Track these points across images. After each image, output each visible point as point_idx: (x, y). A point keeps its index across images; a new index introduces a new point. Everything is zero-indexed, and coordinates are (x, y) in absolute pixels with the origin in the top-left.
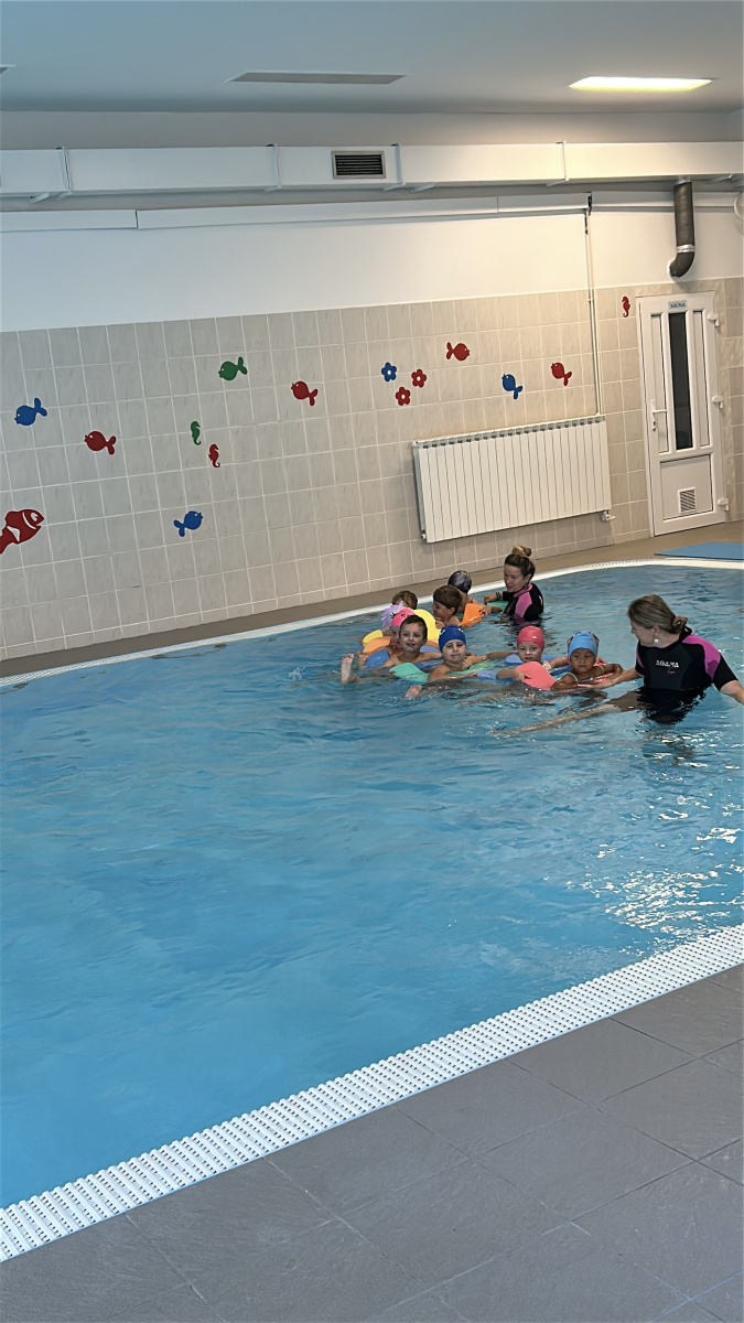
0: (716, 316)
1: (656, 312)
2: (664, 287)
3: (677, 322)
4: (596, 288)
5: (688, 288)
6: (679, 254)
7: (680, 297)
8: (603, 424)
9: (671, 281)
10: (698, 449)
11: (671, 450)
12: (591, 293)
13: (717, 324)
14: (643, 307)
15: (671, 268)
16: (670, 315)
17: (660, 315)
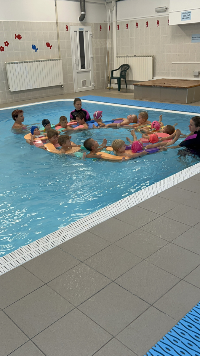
0: (91, 33)
1: (76, 30)
2: (77, 23)
3: (81, 34)
4: (59, 22)
5: (84, 24)
6: (81, 15)
7: (82, 27)
8: (61, 61)
9: (79, 22)
10: (87, 69)
11: (80, 69)
12: (57, 23)
13: (92, 35)
14: (72, 29)
15: (79, 18)
16: (79, 32)
17: (76, 31)
